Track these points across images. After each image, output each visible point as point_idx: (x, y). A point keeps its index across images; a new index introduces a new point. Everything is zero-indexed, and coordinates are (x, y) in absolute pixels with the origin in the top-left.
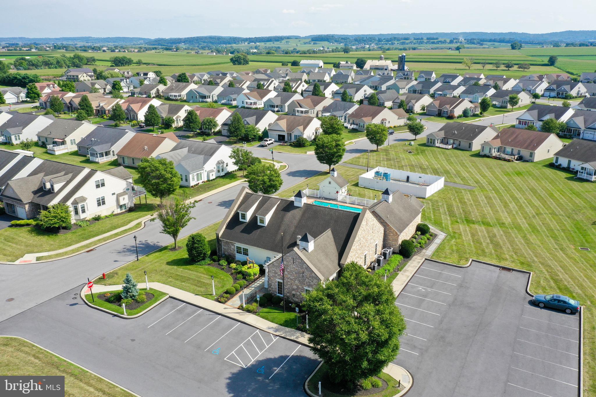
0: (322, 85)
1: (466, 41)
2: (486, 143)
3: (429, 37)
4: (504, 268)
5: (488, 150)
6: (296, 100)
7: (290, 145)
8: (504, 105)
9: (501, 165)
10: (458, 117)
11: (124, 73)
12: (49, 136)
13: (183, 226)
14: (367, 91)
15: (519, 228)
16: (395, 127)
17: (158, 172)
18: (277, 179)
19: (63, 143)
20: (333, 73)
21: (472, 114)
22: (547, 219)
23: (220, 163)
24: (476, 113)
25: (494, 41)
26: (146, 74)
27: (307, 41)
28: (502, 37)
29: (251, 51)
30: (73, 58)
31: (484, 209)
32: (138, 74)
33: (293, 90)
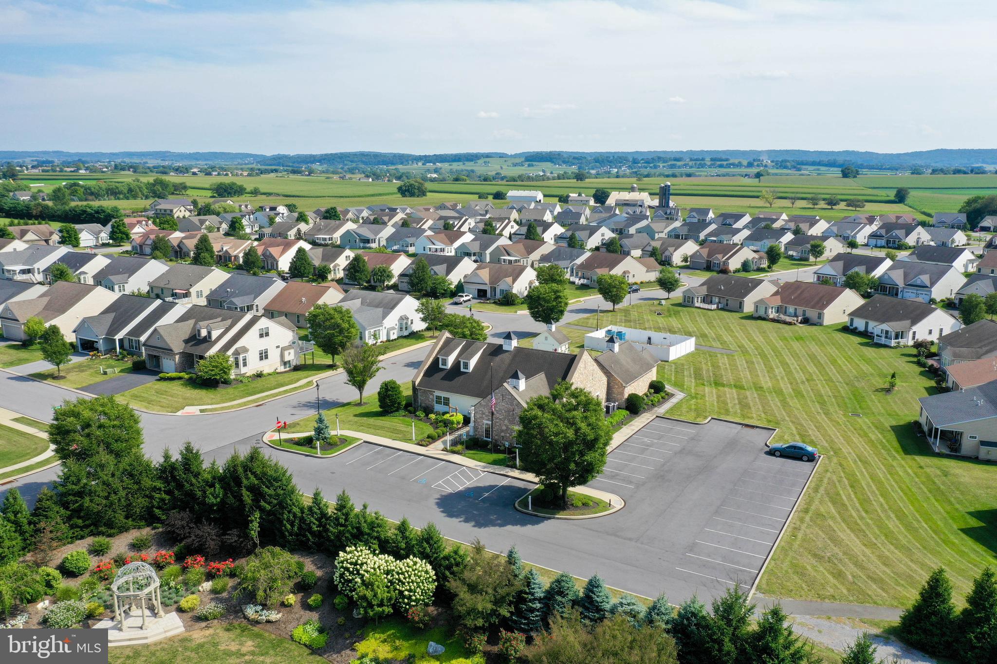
0: (539, 226)
1: (774, 164)
2: (761, 301)
3: (714, 156)
4: (747, 426)
5: (764, 310)
6: (502, 246)
7: (493, 303)
8: (804, 256)
9: (779, 328)
10: (735, 272)
11: (240, 206)
12: (166, 286)
13: (371, 377)
14: (605, 234)
15: (779, 392)
16: (642, 283)
17: (333, 321)
18: (480, 332)
19: (187, 295)
20: (558, 209)
21: (755, 268)
22: (819, 385)
23: (403, 318)
24: (762, 266)
25: (820, 164)
26: (273, 209)
27: (518, 161)
28: (831, 158)
29: (429, 176)
30: (154, 185)
31: (741, 373)
32: (262, 208)
33: (497, 232)
